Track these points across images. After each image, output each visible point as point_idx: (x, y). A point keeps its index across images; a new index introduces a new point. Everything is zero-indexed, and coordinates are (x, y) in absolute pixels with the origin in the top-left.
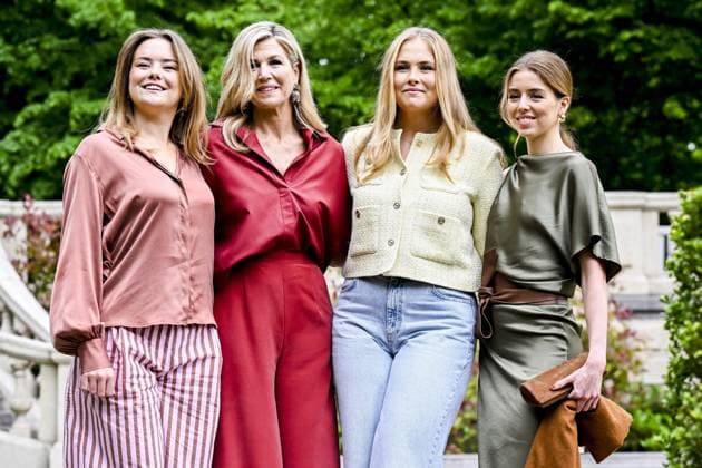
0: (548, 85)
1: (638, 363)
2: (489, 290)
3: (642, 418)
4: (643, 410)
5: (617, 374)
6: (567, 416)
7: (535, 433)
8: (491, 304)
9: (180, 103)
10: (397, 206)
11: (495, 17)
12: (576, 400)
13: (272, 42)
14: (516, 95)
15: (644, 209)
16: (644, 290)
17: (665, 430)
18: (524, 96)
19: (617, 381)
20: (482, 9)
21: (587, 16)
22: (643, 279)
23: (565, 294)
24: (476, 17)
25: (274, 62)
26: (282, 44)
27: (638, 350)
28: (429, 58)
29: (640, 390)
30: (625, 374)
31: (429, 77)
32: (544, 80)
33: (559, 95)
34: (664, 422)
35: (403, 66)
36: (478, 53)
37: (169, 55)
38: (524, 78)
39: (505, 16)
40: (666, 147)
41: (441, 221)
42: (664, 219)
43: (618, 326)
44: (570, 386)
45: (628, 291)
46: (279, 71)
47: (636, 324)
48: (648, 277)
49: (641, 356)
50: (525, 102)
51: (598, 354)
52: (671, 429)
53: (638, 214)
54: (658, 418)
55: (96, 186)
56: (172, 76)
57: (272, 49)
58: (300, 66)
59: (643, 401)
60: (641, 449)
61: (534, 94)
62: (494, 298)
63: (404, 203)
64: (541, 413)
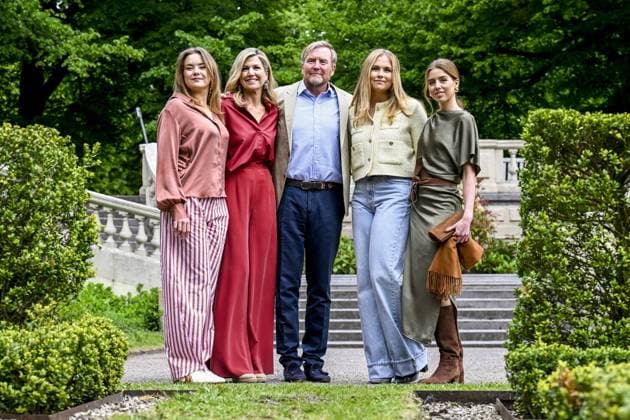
0: (448, 74)
1: (492, 227)
2: (418, 178)
3: (493, 256)
4: (495, 252)
5: (481, 233)
6: (452, 245)
7: (435, 253)
8: (418, 185)
9: (210, 84)
10: (370, 141)
11: (418, 50)
12: (457, 236)
13: (256, 58)
14: (433, 82)
15: (496, 148)
16: (496, 190)
17: (506, 263)
18: (437, 81)
19: (481, 237)
20: (412, 45)
21: (462, 51)
22: (495, 185)
23: (455, 183)
24: (409, 50)
25: (256, 67)
26: (260, 59)
27: (492, 221)
28: (389, 66)
29: (493, 242)
30: (485, 234)
31: (388, 75)
32: (446, 72)
33: (454, 78)
34: (505, 258)
35: (376, 68)
36: (409, 68)
37: (200, 61)
38: (436, 73)
39: (423, 50)
40: (506, 119)
41: (391, 143)
42: (507, 154)
43: (481, 208)
44: (454, 230)
45: (487, 191)
46: (259, 72)
47: (491, 208)
48: (498, 183)
49: (494, 224)
50: (438, 84)
51: (469, 214)
52: (509, 262)
53: (493, 150)
54: (502, 256)
55: (178, 127)
56: (204, 72)
57: (255, 61)
58: (269, 72)
59: (494, 247)
60: (494, 272)
61: (443, 80)
62: (420, 182)
63: (373, 140)
64: (439, 244)
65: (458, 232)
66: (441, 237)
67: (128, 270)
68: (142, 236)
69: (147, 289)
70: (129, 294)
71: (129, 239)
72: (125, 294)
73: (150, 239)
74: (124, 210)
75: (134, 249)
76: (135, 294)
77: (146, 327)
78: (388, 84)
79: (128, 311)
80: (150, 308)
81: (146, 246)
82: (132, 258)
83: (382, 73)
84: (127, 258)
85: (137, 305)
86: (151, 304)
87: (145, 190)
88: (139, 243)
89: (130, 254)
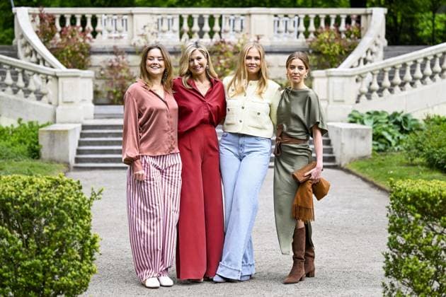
2: (280, 138)
8: (280, 143)
10: (243, 108)
14: (293, 68)
18: (297, 68)
25: (199, 58)
26: (201, 51)
32: (304, 63)
33: (306, 68)
38: (297, 61)
41: (259, 114)
50: (297, 70)
55: (136, 103)
56: (162, 63)
57: (198, 54)
61: (300, 68)
65: (313, 177)
66: (301, 179)
67: (11, 108)
68: (21, 83)
69: (25, 122)
70: (12, 125)
71: (12, 86)
72: (9, 126)
73: (27, 85)
74: (8, 65)
75: (15, 92)
76: (16, 126)
77: (29, 156)
78: (258, 68)
79: (13, 139)
80: (33, 142)
81: (23, 91)
82: (14, 100)
83: (253, 61)
84: (10, 100)
85: (19, 134)
86: (33, 140)
87: (17, 42)
88: (19, 88)
89: (12, 97)
